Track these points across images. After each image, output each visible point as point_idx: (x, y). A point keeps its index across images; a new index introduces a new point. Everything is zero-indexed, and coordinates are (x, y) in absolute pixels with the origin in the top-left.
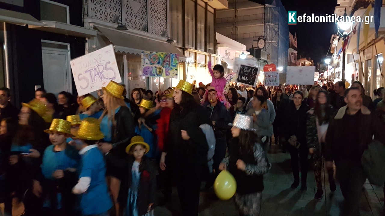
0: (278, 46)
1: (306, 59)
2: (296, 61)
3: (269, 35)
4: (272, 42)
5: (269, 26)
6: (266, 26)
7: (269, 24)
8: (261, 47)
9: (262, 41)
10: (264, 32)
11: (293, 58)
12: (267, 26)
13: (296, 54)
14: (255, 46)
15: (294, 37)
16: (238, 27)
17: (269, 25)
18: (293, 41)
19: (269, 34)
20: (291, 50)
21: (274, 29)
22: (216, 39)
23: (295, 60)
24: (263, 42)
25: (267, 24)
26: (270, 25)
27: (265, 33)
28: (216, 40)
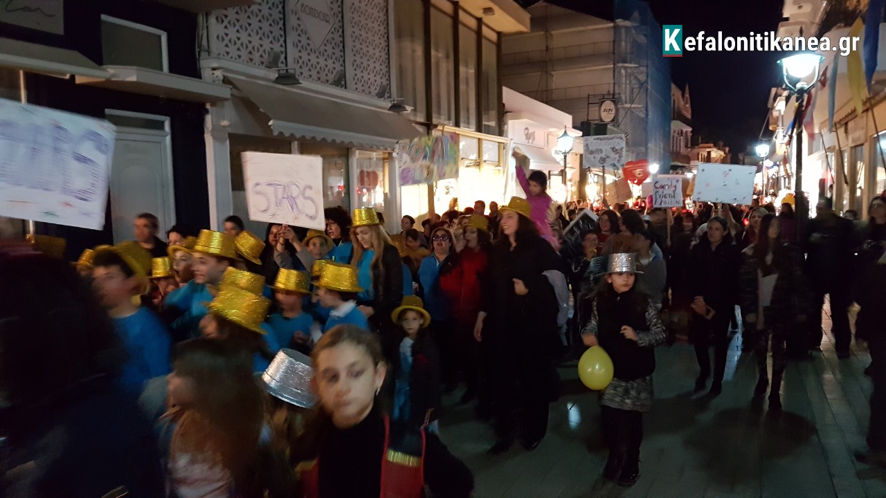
0: (647, 115)
1: (712, 145)
2: (689, 149)
3: (624, 91)
4: (633, 106)
5: (626, 71)
6: (617, 70)
7: (626, 65)
8: (607, 117)
9: (608, 104)
10: (614, 83)
11: (683, 144)
13: (690, 135)
14: (593, 115)
15: (683, 96)
16: (553, 73)
17: (626, 68)
18: (682, 103)
19: (626, 88)
20: (676, 125)
21: (636, 78)
22: (504, 102)
23: (686, 147)
24: (612, 106)
25: (620, 65)
27: (616, 87)
28: (504, 105)
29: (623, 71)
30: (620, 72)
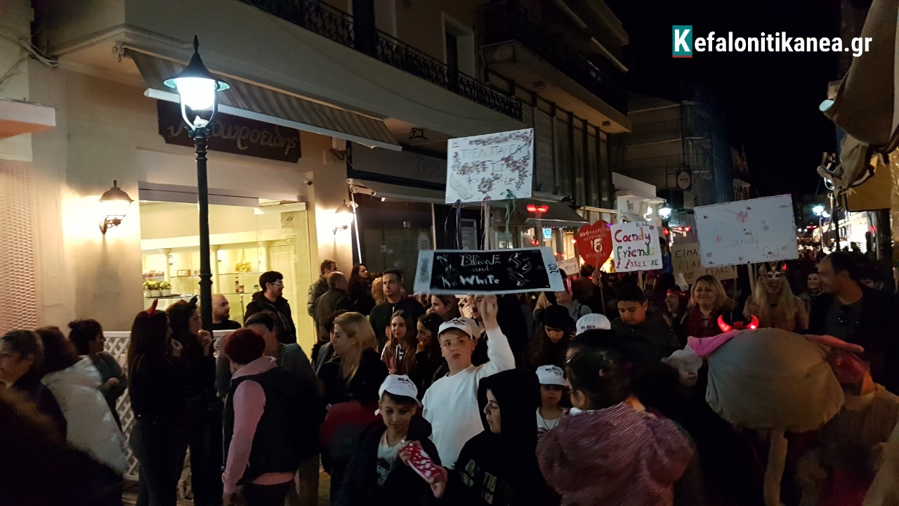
0: (714, 177)
3: (692, 159)
4: (702, 172)
5: (693, 143)
6: (685, 142)
7: (692, 138)
8: (683, 185)
9: (684, 175)
10: (684, 154)
12: (688, 143)
13: (748, 189)
14: (672, 184)
15: (740, 155)
16: (628, 147)
17: (692, 140)
18: (739, 161)
20: (737, 183)
21: (702, 148)
22: (613, 183)
24: (687, 176)
25: (688, 138)
26: (694, 140)
27: (686, 156)
29: (690, 143)
30: (688, 145)
